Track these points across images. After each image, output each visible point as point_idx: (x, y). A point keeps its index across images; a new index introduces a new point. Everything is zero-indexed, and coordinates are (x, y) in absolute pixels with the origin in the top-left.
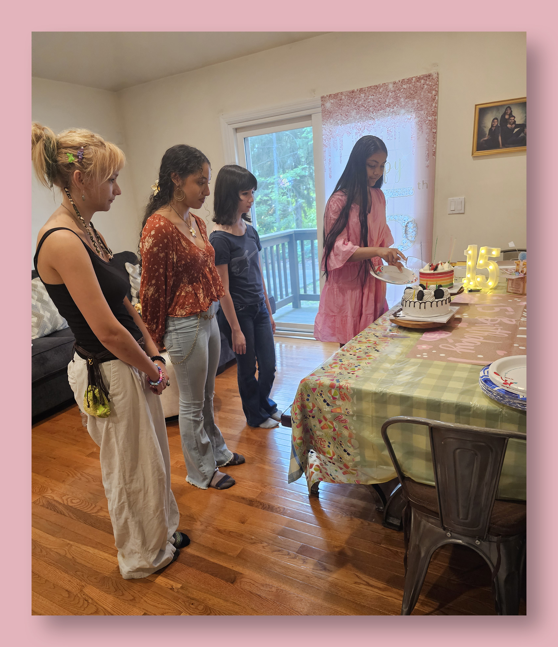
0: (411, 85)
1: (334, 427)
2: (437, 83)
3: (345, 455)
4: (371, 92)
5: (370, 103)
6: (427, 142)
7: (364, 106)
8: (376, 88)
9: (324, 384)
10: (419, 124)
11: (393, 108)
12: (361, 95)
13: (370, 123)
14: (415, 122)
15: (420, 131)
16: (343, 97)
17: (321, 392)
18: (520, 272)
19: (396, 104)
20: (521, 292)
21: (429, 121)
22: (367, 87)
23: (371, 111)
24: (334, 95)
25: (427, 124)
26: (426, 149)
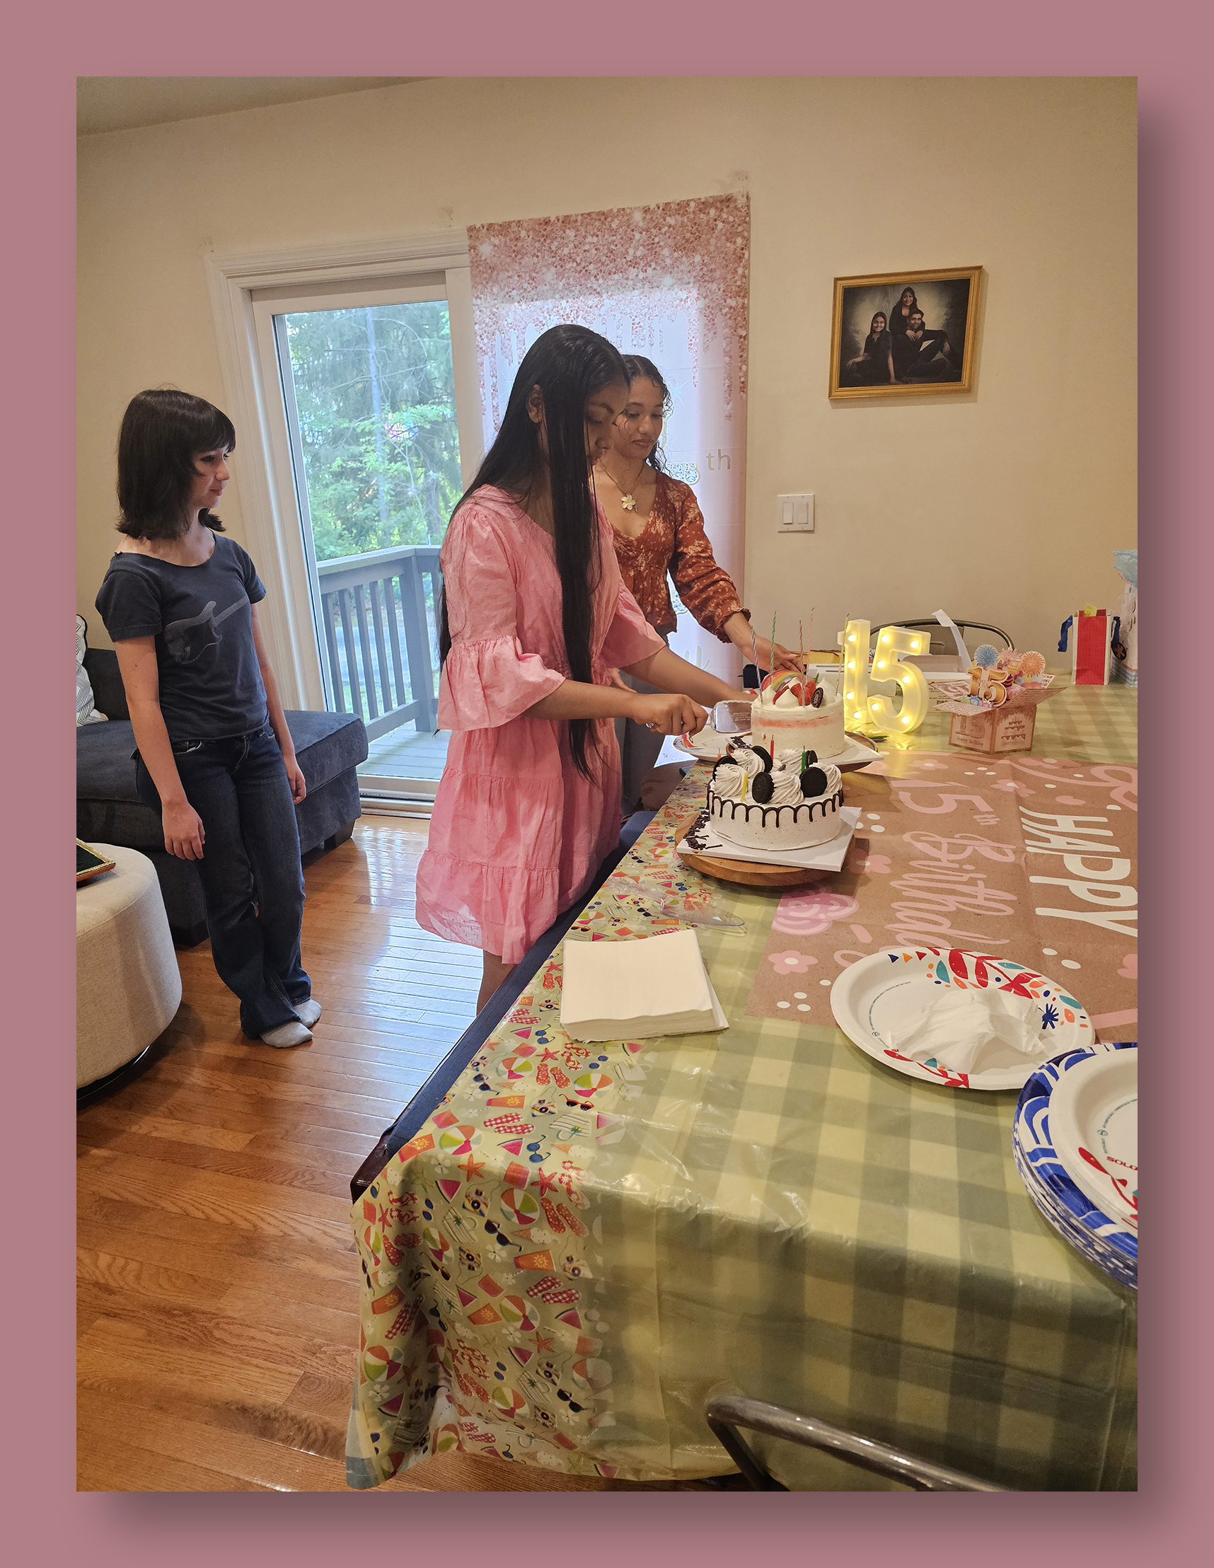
0: (686, 220)
1: (525, 1317)
2: (747, 219)
4: (590, 228)
5: (588, 254)
6: (727, 359)
7: (574, 261)
8: (603, 218)
9: (485, 1168)
10: (707, 314)
11: (646, 271)
12: (568, 231)
13: (590, 303)
14: (696, 310)
15: (708, 330)
16: (523, 234)
17: (475, 1198)
18: (981, 695)
19: (651, 261)
20: (986, 747)
21: (731, 308)
22: (582, 215)
23: (592, 272)
24: (500, 226)
25: (726, 315)
26: (726, 375)
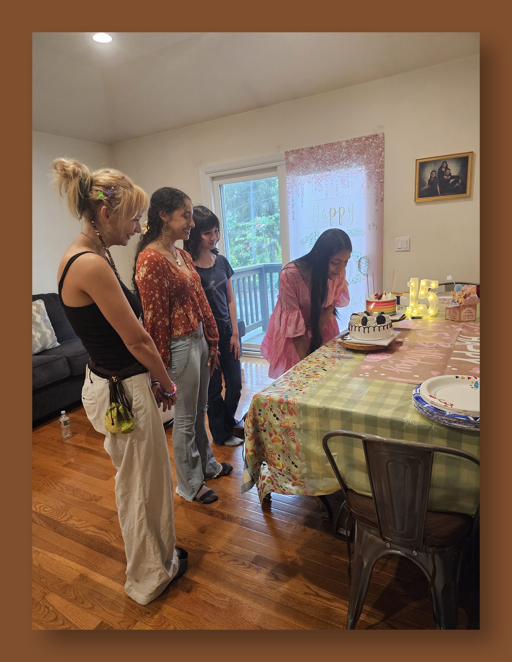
0: (361, 143)
1: (283, 440)
2: (383, 141)
3: (293, 467)
4: (327, 149)
5: (326, 158)
6: (376, 190)
7: (322, 160)
8: (332, 145)
9: (274, 399)
10: (369, 175)
11: (347, 162)
12: (319, 150)
13: (327, 174)
14: (365, 174)
15: (369, 180)
16: (304, 152)
17: (271, 408)
18: (456, 301)
19: (349, 158)
20: (458, 320)
21: (377, 172)
22: (324, 145)
23: (328, 164)
24: (296, 150)
25: (376, 174)
26: (375, 196)
